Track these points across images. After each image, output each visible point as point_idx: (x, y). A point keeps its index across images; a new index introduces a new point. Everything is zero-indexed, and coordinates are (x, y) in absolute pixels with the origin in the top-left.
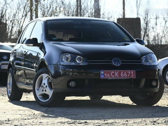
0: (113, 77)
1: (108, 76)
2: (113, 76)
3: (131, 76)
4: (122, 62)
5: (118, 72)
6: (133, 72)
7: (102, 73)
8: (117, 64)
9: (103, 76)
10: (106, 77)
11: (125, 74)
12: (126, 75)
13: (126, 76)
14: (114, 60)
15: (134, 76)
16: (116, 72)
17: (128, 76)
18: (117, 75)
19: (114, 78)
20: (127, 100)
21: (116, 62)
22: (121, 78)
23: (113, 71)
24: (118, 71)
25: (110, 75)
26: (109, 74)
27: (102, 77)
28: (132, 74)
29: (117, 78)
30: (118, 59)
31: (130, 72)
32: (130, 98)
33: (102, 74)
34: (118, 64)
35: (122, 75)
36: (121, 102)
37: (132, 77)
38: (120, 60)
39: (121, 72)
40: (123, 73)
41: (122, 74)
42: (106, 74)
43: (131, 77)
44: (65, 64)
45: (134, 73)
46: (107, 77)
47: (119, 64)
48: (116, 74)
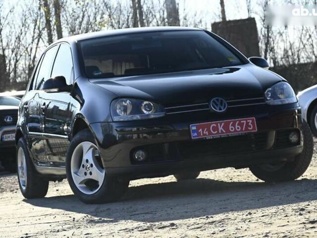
0: (215, 135)
1: (205, 133)
2: (215, 131)
3: (249, 128)
4: (229, 104)
5: (223, 124)
6: (251, 121)
7: (194, 128)
8: (220, 109)
9: (196, 134)
10: (202, 135)
11: (237, 126)
12: (238, 128)
13: (238, 130)
14: (214, 101)
15: (254, 129)
16: (219, 124)
17: (244, 129)
18: (221, 130)
19: (218, 136)
20: (245, 175)
21: (217, 105)
22: (230, 134)
23: (214, 123)
24: (223, 122)
25: (209, 130)
26: (206, 129)
27: (194, 136)
28: (250, 124)
29: (223, 135)
30: (220, 99)
31: (245, 122)
32: (250, 170)
33: (194, 131)
34: (222, 108)
35: (232, 129)
36: (236, 180)
37: (251, 130)
38: (224, 101)
39: (230, 122)
40: (234, 125)
41: (230, 127)
42: (201, 130)
43: (249, 130)
44: (122, 120)
45: (253, 123)
46: (204, 135)
47: (224, 108)
48: (220, 128)
